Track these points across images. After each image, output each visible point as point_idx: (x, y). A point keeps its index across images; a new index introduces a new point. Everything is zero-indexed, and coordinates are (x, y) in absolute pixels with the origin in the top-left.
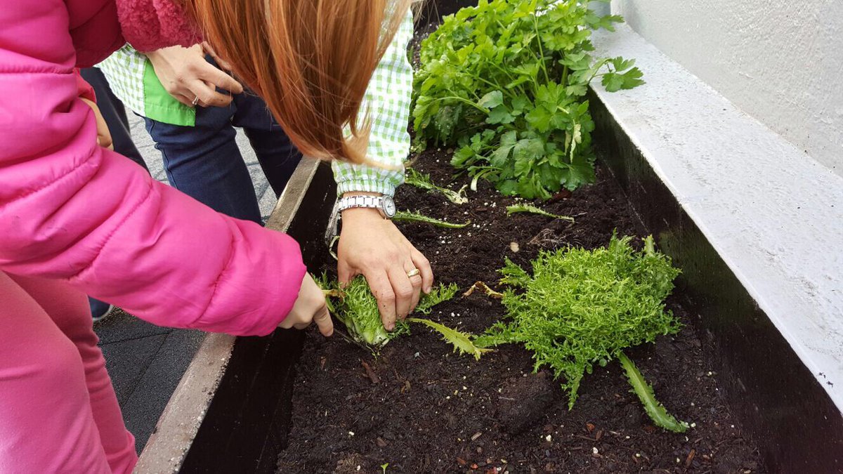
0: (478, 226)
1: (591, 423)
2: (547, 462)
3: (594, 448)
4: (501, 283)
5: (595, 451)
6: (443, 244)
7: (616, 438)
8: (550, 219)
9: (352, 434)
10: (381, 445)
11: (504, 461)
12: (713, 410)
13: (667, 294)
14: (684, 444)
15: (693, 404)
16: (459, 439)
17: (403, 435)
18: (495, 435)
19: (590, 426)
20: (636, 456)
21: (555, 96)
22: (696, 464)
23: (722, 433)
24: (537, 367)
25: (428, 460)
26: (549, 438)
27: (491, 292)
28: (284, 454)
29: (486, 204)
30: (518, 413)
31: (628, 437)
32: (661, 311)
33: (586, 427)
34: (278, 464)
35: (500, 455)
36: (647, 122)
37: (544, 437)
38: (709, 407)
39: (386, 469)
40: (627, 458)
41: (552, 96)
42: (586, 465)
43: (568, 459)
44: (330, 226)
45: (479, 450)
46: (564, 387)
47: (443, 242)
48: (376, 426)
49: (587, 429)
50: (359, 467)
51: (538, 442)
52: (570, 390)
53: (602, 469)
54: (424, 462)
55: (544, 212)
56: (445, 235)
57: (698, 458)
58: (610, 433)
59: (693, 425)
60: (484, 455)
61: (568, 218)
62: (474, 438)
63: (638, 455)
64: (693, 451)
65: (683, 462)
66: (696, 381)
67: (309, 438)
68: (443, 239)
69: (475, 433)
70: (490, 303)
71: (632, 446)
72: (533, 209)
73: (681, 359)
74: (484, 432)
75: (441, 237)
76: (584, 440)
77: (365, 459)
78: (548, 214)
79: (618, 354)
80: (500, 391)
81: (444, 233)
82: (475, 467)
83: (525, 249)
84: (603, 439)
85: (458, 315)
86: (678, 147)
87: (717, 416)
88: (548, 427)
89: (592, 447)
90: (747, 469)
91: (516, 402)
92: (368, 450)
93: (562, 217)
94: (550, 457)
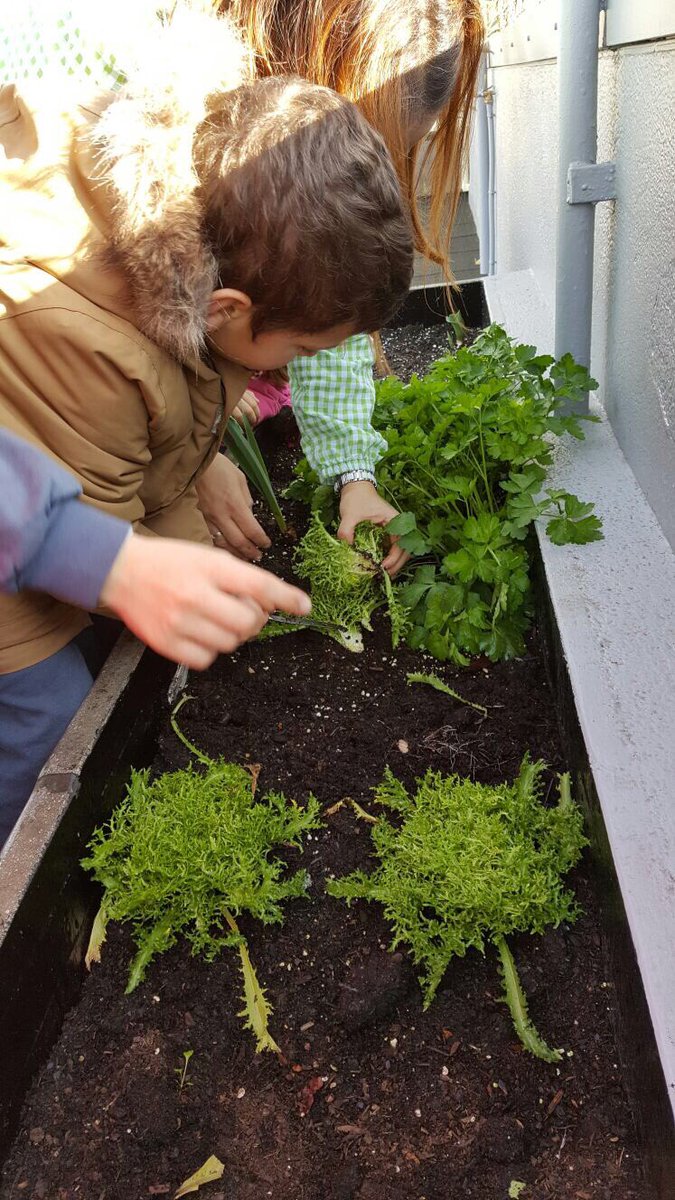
0: (368, 695)
1: (448, 1030)
2: (384, 1078)
3: (445, 1068)
4: (376, 801)
5: (445, 1072)
6: (318, 717)
7: (475, 1055)
8: (458, 704)
9: (158, 999)
10: (188, 1023)
11: (334, 1068)
12: (597, 1037)
13: (571, 865)
14: (553, 1079)
15: (576, 1023)
16: (286, 1027)
17: (219, 1011)
18: (330, 1028)
19: (447, 1034)
20: (492, 1086)
21: (487, 531)
22: (560, 1112)
23: (599, 1074)
24: (395, 943)
25: (243, 1049)
26: (394, 1042)
27: (361, 813)
28: (74, 1013)
29: (384, 659)
30: (358, 1009)
31: (489, 1057)
32: (557, 894)
33: (441, 1034)
34: (63, 1028)
35: (331, 1058)
36: (587, 610)
37: (389, 1040)
38: (595, 1032)
39: (191, 1058)
40: (481, 1087)
41: (483, 532)
42: (429, 1089)
43: (410, 1078)
44: (178, 674)
45: (307, 1046)
46: (422, 981)
47: (319, 714)
48: (187, 996)
49: (442, 1037)
50: (158, 1050)
51: (380, 1047)
52: (428, 985)
53: (448, 1098)
54: (238, 1052)
55: (451, 693)
56: (323, 704)
57: (565, 1104)
58: (467, 1047)
59: (570, 1054)
60: (312, 1055)
61: (480, 708)
62: (304, 1027)
63: (495, 1085)
64: (561, 1092)
65: (546, 1106)
66: (586, 990)
67: (106, 995)
68: (319, 710)
69: (307, 1022)
70: (357, 831)
71: (491, 1071)
72: (439, 685)
73: (573, 960)
74: (317, 1021)
75: (317, 706)
76: (436, 1052)
77: (168, 1039)
78: (456, 696)
79: (496, 940)
80: (347, 964)
81: (323, 700)
82: (298, 1069)
83: (415, 753)
84: (459, 1055)
85: (316, 839)
86: (613, 666)
87: (601, 1047)
88: (395, 1028)
89: (442, 1065)
90: (614, 1135)
91: (359, 994)
92: (173, 1026)
93: (473, 705)
94: (391, 1071)
